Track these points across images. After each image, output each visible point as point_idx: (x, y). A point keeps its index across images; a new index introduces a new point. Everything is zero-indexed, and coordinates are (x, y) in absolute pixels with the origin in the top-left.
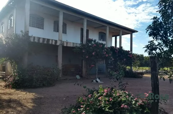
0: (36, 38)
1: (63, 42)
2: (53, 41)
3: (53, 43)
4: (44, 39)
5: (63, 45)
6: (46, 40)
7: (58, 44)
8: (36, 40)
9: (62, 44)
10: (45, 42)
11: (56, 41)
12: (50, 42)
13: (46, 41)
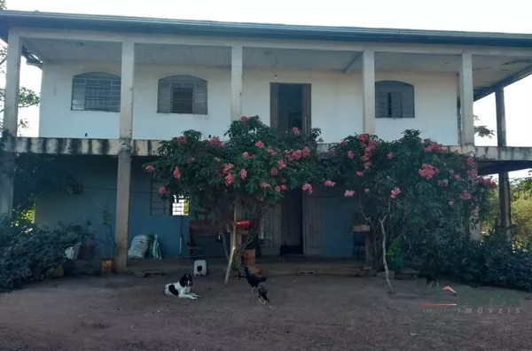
0: (34, 142)
1: (132, 143)
2: (93, 142)
3: (96, 151)
4: (61, 141)
5: (135, 152)
6: (68, 142)
7: (113, 151)
8: (35, 149)
9: (128, 151)
10: (66, 151)
11: (105, 144)
12: (84, 149)
13: (68, 145)
